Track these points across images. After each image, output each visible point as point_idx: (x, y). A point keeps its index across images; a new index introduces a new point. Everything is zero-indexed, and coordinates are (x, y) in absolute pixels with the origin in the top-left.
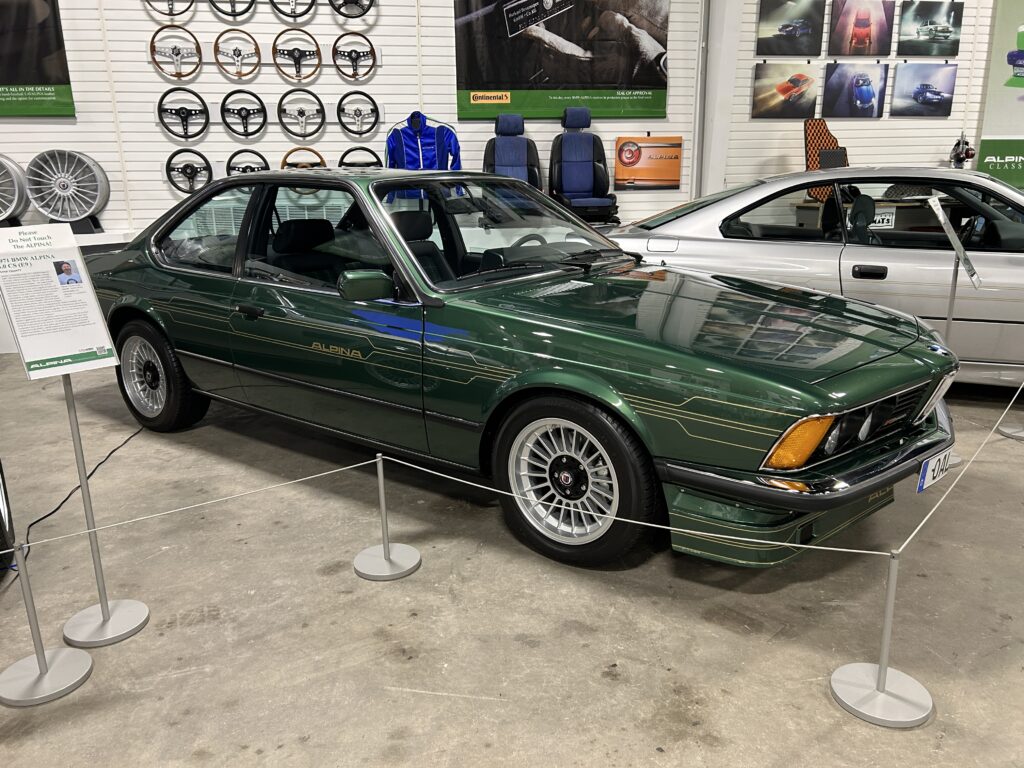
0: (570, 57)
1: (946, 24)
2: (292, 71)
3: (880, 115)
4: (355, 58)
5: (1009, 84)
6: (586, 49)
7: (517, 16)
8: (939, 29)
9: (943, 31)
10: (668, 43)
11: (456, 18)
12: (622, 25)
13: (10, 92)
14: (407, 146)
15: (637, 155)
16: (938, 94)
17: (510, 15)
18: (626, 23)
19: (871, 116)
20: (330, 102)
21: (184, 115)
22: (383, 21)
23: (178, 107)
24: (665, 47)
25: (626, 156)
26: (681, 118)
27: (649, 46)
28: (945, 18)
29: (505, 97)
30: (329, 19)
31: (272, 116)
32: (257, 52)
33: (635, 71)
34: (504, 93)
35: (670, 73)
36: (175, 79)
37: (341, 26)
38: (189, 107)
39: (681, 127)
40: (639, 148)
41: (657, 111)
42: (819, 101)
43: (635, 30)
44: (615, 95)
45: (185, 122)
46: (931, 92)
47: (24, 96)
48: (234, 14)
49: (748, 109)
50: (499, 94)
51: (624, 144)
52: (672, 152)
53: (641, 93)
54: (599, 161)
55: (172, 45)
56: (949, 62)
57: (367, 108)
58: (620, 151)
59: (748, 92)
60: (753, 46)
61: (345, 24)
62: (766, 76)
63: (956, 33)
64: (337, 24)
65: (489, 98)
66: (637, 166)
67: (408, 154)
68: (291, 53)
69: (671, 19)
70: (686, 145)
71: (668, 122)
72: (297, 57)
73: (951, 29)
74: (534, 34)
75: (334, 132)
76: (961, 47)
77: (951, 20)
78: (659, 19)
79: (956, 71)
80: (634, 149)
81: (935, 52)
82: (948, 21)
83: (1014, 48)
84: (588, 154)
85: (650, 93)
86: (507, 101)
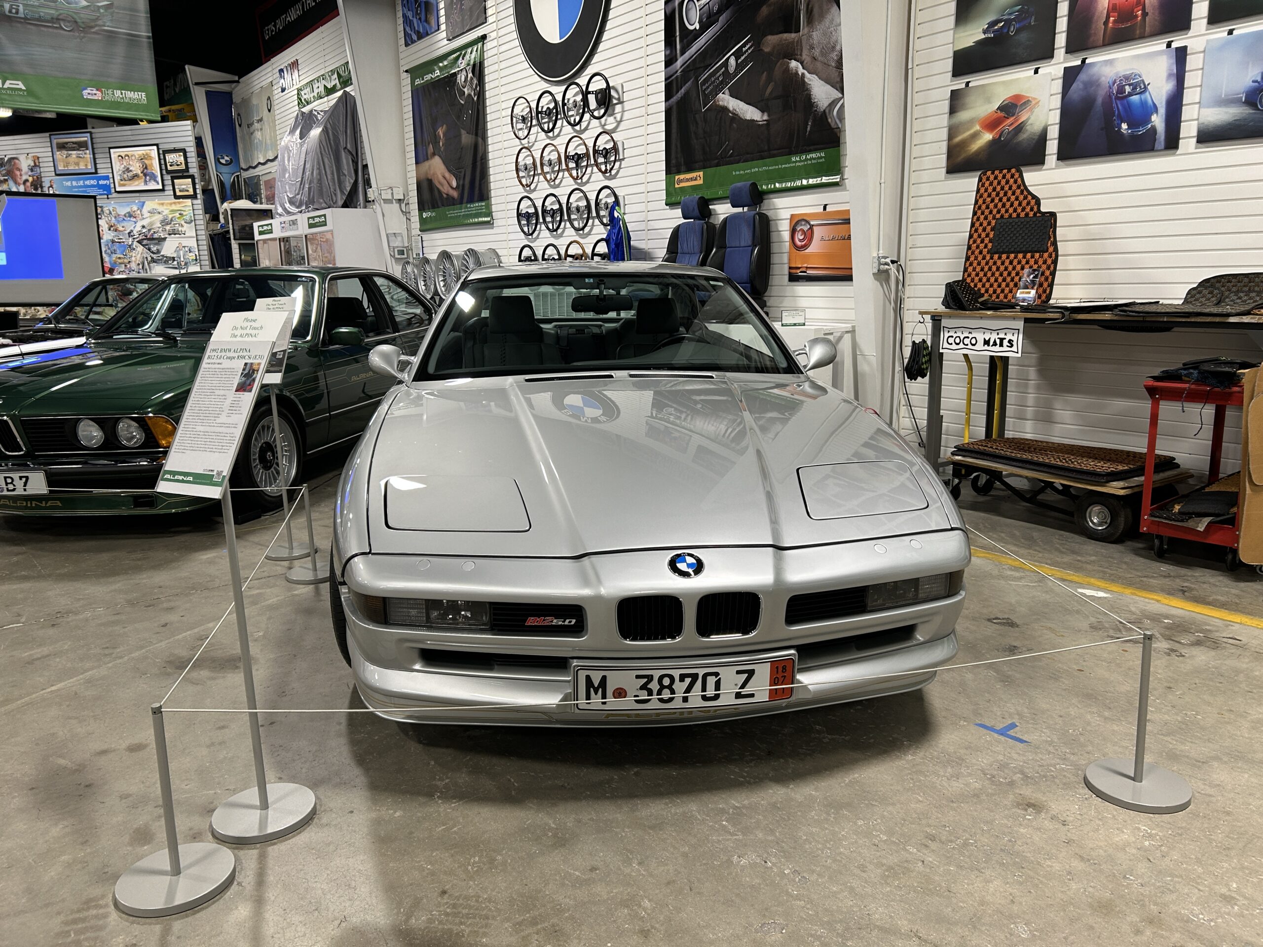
0: (751, 122)
2: (574, 173)
3: (1172, 143)
4: (605, 155)
6: (763, 111)
7: (708, 87)
10: (845, 85)
11: (665, 100)
12: (797, 73)
15: (809, 235)
17: (703, 88)
18: (801, 70)
19: (1151, 150)
20: (592, 198)
21: (528, 218)
22: (627, 115)
23: (525, 211)
24: (841, 90)
25: (799, 236)
27: (820, 94)
29: (700, 177)
31: (565, 214)
32: (559, 160)
33: (809, 128)
34: (698, 174)
38: (530, 211)
40: (812, 226)
42: (1054, 133)
43: (808, 77)
44: (790, 162)
45: (528, 223)
48: (549, 131)
50: (694, 174)
51: (797, 223)
53: (814, 155)
55: (524, 163)
58: (793, 232)
60: (948, 65)
62: (965, 107)
66: (809, 250)
68: (574, 158)
71: (845, 190)
72: (577, 161)
74: (722, 103)
80: (807, 227)
85: (823, 155)
86: (701, 182)
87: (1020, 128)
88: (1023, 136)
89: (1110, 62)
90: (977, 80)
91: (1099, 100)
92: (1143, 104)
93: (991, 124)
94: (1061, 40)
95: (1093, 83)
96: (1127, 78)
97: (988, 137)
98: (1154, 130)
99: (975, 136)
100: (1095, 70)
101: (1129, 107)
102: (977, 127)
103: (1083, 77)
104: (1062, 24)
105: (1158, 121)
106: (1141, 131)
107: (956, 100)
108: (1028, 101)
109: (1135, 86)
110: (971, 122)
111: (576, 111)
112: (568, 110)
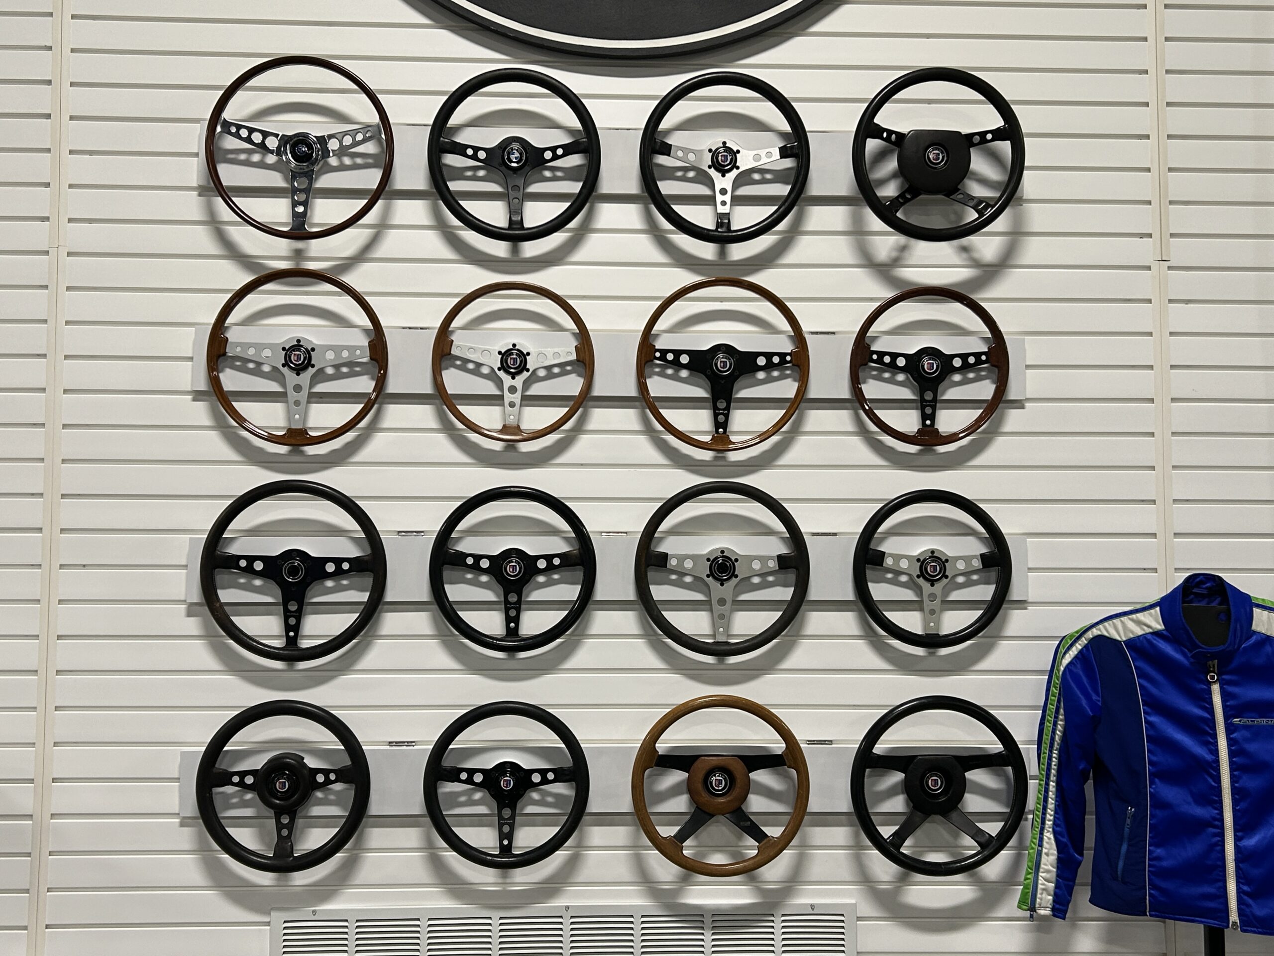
2: (698, 421)
20: (833, 529)
21: (296, 577)
22: (1032, 251)
23: (276, 547)
31: (616, 578)
32: (584, 360)
36: (283, 449)
38: (314, 547)
45: (294, 603)
48: (516, 234)
55: (286, 338)
57: (967, 550)
68: (701, 363)
72: (723, 375)
111: (722, 182)
112: (670, 174)
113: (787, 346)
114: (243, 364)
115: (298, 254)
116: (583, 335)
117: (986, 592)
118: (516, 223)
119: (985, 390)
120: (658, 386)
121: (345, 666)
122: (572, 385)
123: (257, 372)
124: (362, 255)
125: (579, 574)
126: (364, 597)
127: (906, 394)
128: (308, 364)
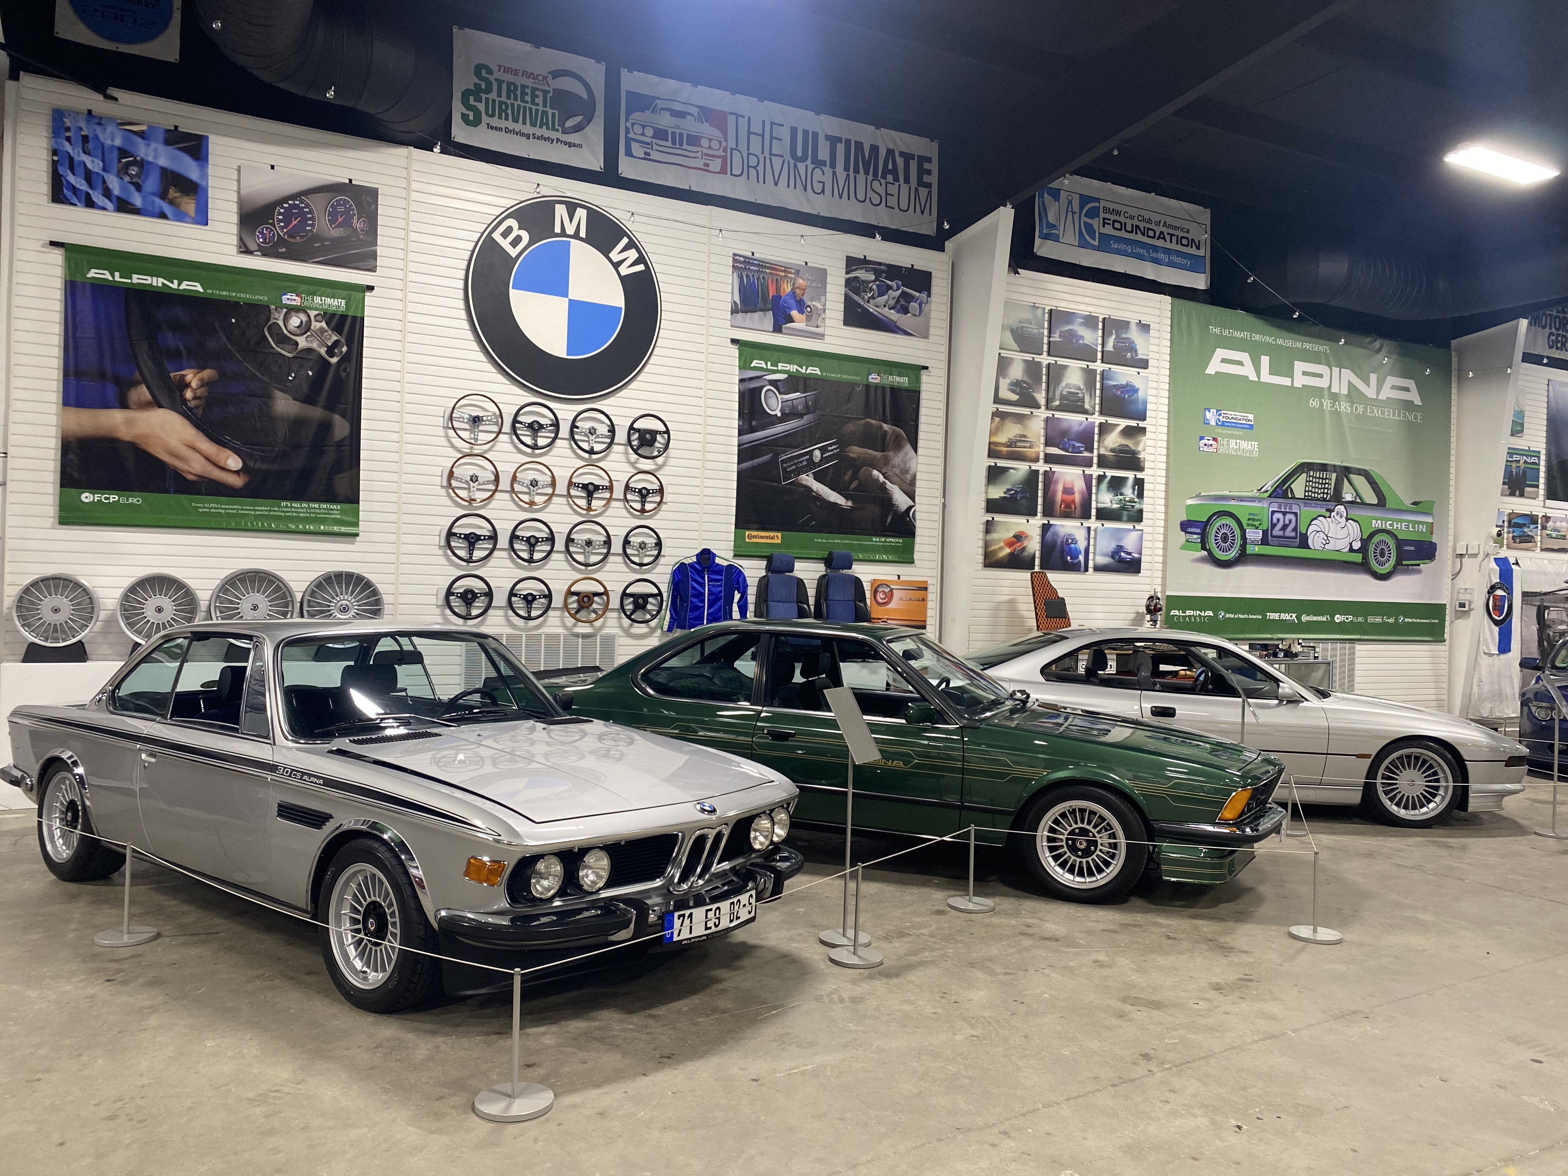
0: (835, 505)
1: (1132, 496)
2: (583, 503)
3: (1086, 570)
4: (643, 494)
5: (1183, 548)
6: (847, 498)
7: (790, 466)
8: (1127, 499)
9: (1130, 501)
10: (917, 498)
11: (739, 463)
12: (878, 480)
13: (291, 507)
14: (694, 580)
15: (890, 596)
16: (1130, 554)
17: (785, 465)
18: (882, 478)
19: (1079, 571)
20: (618, 534)
21: (472, 540)
22: (671, 462)
23: (467, 531)
24: (914, 501)
25: (880, 596)
26: (926, 564)
27: (901, 500)
28: (1131, 491)
29: (776, 537)
30: (622, 458)
31: (560, 545)
32: (553, 484)
33: (889, 521)
34: (776, 534)
35: (919, 524)
36: (469, 504)
37: (633, 464)
38: (479, 532)
39: (926, 572)
40: (892, 590)
41: (906, 556)
42: (1038, 555)
43: (889, 485)
44: (872, 541)
45: (471, 547)
46: (1124, 552)
47: (307, 513)
48: (535, 447)
49: (980, 558)
50: (772, 534)
51: (879, 586)
52: (920, 594)
53: (893, 540)
54: (860, 601)
55: (471, 473)
56: (1137, 528)
57: (651, 541)
58: (875, 592)
59: (981, 543)
60: (983, 505)
61: (636, 462)
62: (995, 531)
63: (1140, 503)
64: (629, 462)
65: (763, 537)
66: (889, 606)
67: (693, 588)
68: (585, 487)
69: (918, 477)
70: (930, 589)
71: (915, 567)
72: (590, 490)
73: (1136, 500)
74: (804, 483)
75: (616, 562)
76: (1145, 515)
77: (1136, 492)
78: (909, 477)
79: (1142, 535)
80: (888, 590)
81: (1125, 518)
82: (1133, 493)
83: (1184, 518)
84: (850, 594)
85: (901, 541)
86: (779, 541)
87: (1023, 549)
88: (1025, 554)
89: (1063, 526)
90: (998, 518)
91: (1059, 543)
92: (1076, 549)
93: (1010, 544)
94: (1040, 508)
95: (1055, 534)
96: (1070, 535)
97: (1008, 550)
98: (1080, 562)
99: (1001, 549)
100: (1057, 528)
101: (1070, 549)
102: (1002, 544)
103: (1051, 530)
104: (1040, 501)
105: (1081, 558)
106: (1076, 561)
107: (989, 527)
108: (1027, 536)
109: (1073, 540)
110: (999, 540)
111: (591, 437)
112: (577, 433)
113: (608, 484)
114: (457, 479)
115: (471, 448)
116: (553, 477)
117: (656, 553)
118: (536, 445)
119: (658, 499)
120: (573, 492)
121: (483, 566)
122: (549, 490)
123: (461, 482)
124: (490, 449)
125: (550, 543)
126: (491, 546)
127: (638, 499)
128: (477, 480)
